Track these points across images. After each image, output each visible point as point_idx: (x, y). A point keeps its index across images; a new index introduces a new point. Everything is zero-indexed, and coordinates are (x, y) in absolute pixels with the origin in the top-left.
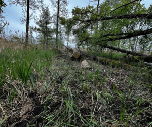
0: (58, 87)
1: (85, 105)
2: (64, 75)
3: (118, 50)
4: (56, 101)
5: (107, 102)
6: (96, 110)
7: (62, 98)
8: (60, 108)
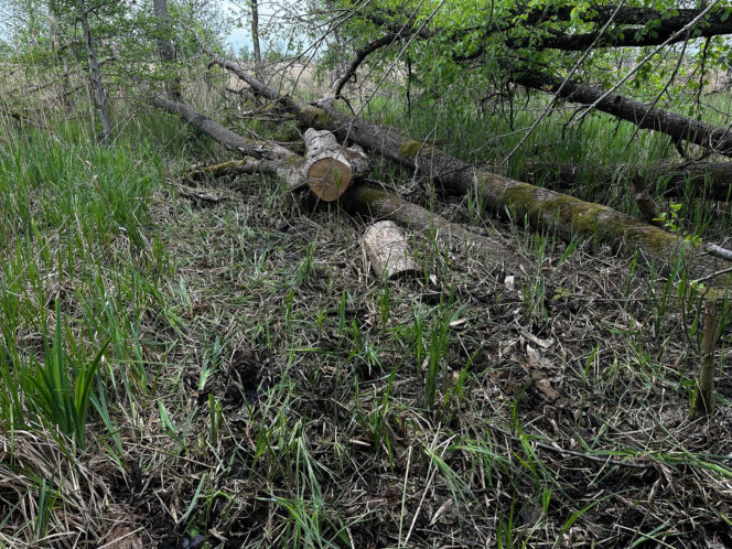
0: (240, 425)
1: (374, 506)
2: (261, 339)
3: (619, 109)
4: (242, 503)
5: (476, 480)
6: (423, 521)
7: (271, 489)
8: (267, 534)
